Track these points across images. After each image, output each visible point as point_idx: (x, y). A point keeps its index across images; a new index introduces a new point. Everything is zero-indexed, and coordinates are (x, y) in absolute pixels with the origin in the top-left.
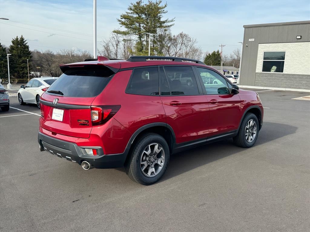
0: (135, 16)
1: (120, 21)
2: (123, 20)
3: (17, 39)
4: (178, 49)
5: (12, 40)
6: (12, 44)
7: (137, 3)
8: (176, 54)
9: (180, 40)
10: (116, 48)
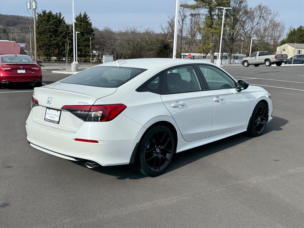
5: (75, 17)
6: (75, 21)
9: (257, 14)
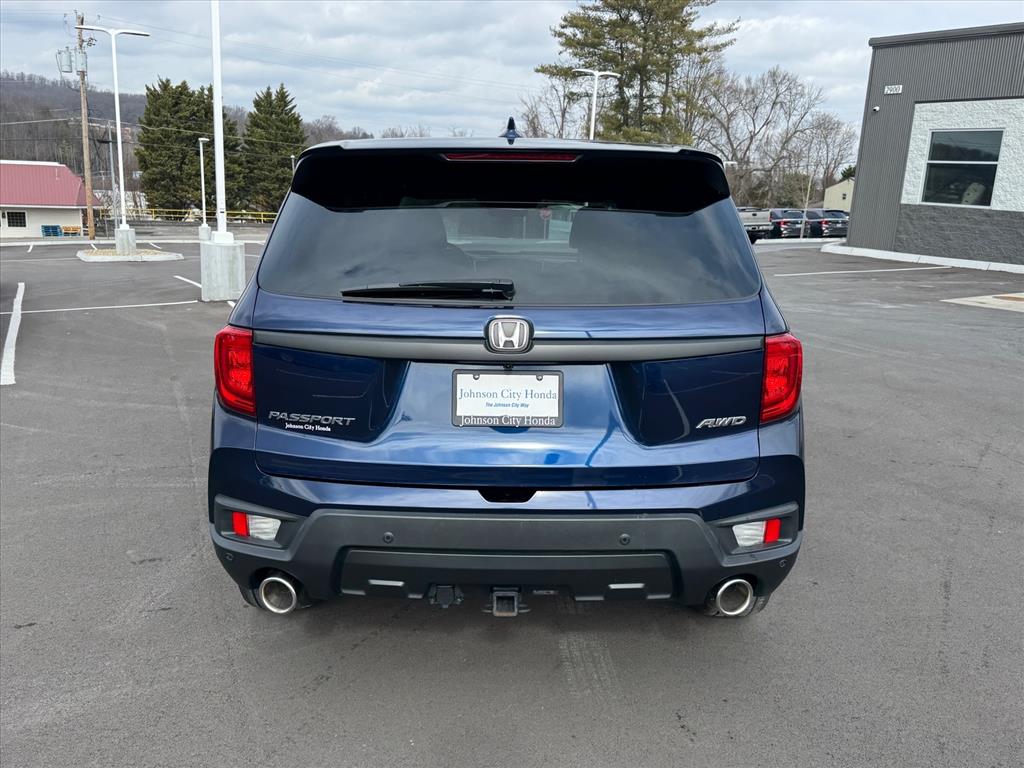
1: (560, 35)
2: (569, 31)
3: (269, 94)
4: (760, 123)
5: (254, 97)
6: (253, 110)
8: (752, 138)
9: (769, 94)
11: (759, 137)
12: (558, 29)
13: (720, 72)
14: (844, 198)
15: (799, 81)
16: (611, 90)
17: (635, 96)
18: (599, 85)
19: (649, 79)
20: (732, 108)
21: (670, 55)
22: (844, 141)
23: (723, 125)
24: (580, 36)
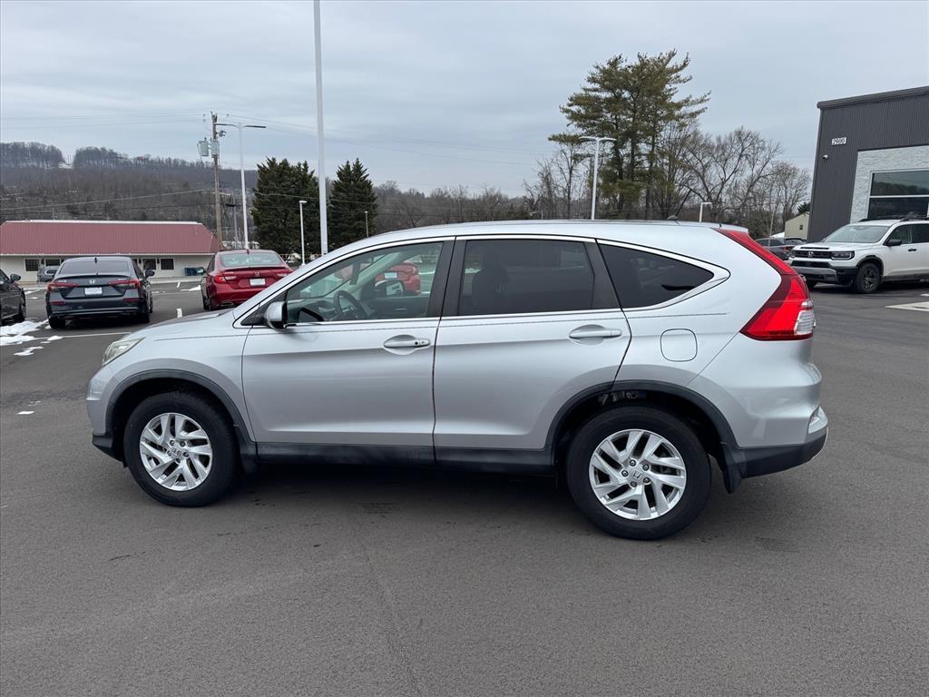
0: (605, 95)
1: (567, 111)
2: (575, 108)
3: (348, 166)
4: (729, 171)
5: (337, 169)
6: (337, 179)
7: (609, 63)
8: (723, 183)
9: (733, 149)
10: (567, 175)
11: (729, 182)
12: (566, 107)
13: (696, 133)
14: (801, 229)
15: (761, 138)
16: (608, 151)
17: (628, 155)
18: (599, 148)
19: (638, 142)
20: (706, 161)
21: (655, 123)
22: (800, 184)
23: (699, 175)
24: (583, 112)
